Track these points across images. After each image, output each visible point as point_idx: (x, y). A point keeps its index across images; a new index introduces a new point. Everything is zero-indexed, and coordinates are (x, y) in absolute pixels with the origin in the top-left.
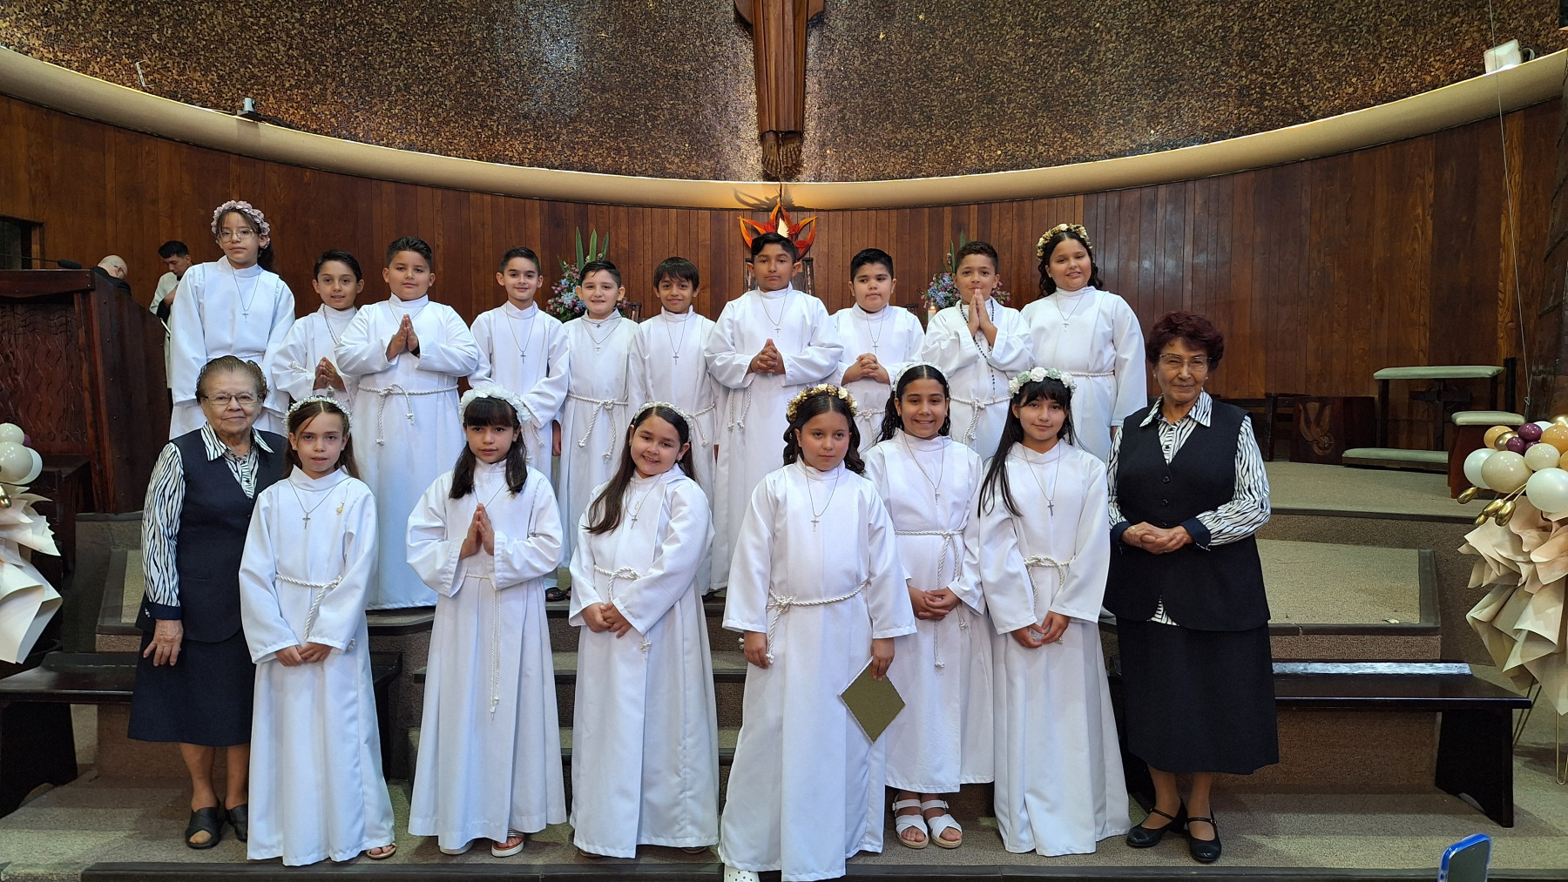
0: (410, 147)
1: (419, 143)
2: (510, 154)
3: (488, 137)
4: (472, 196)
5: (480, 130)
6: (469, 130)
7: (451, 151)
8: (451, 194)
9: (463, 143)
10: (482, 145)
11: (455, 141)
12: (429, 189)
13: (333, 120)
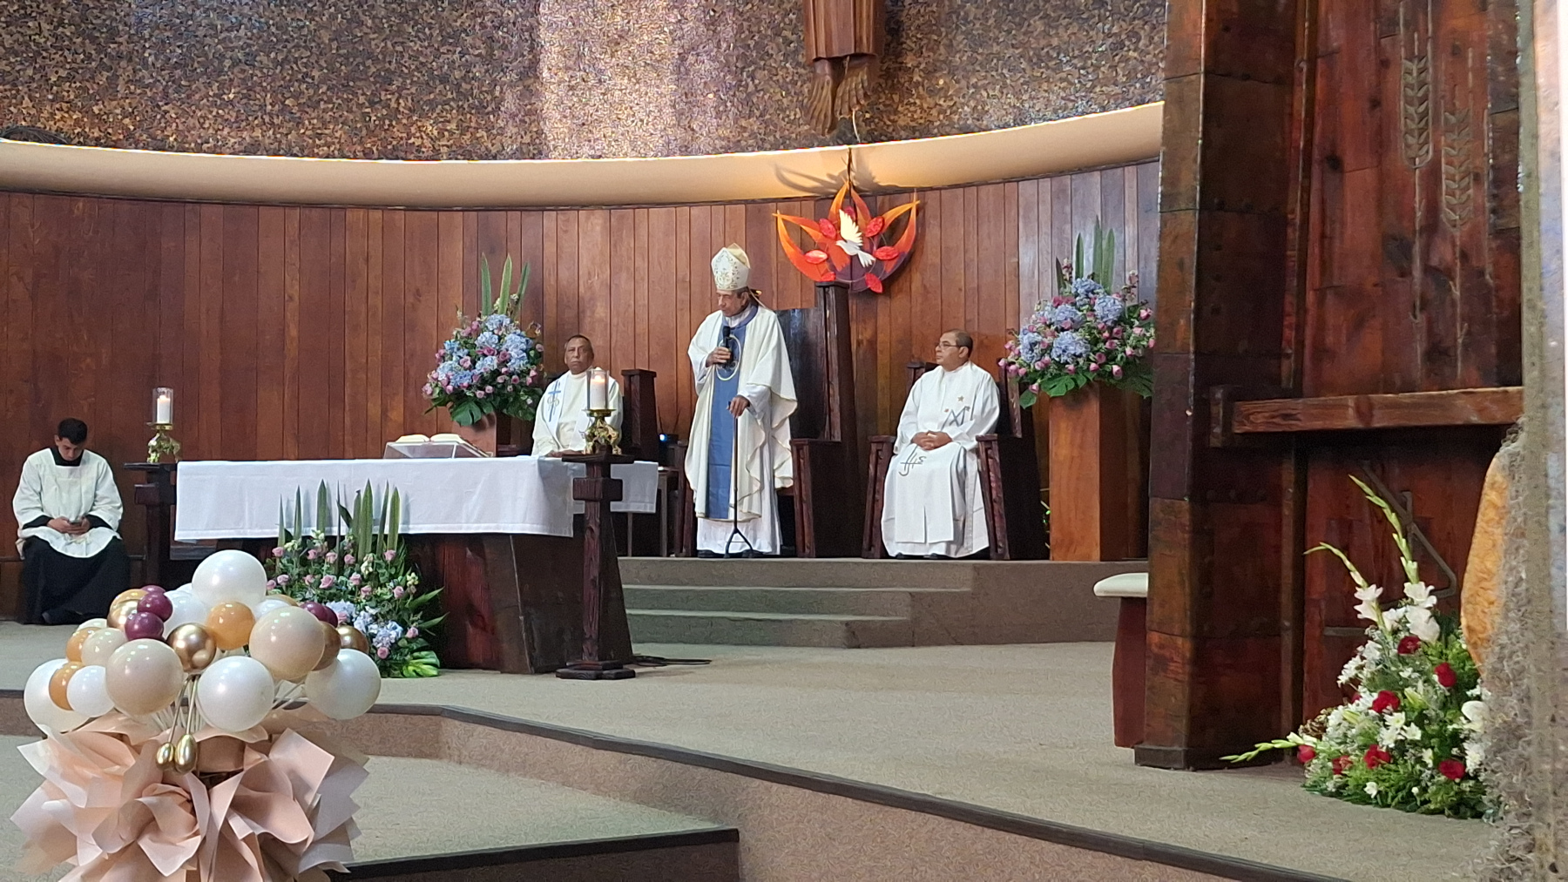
0: (253, 149)
1: (267, 141)
2: (418, 142)
3: (382, 119)
4: (351, 215)
5: (367, 110)
6: (350, 111)
7: (319, 146)
8: (315, 213)
9: (340, 132)
10: (371, 133)
11: (327, 132)
12: (281, 210)
13: (127, 121)
